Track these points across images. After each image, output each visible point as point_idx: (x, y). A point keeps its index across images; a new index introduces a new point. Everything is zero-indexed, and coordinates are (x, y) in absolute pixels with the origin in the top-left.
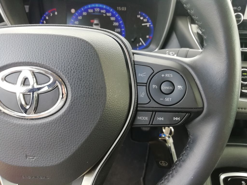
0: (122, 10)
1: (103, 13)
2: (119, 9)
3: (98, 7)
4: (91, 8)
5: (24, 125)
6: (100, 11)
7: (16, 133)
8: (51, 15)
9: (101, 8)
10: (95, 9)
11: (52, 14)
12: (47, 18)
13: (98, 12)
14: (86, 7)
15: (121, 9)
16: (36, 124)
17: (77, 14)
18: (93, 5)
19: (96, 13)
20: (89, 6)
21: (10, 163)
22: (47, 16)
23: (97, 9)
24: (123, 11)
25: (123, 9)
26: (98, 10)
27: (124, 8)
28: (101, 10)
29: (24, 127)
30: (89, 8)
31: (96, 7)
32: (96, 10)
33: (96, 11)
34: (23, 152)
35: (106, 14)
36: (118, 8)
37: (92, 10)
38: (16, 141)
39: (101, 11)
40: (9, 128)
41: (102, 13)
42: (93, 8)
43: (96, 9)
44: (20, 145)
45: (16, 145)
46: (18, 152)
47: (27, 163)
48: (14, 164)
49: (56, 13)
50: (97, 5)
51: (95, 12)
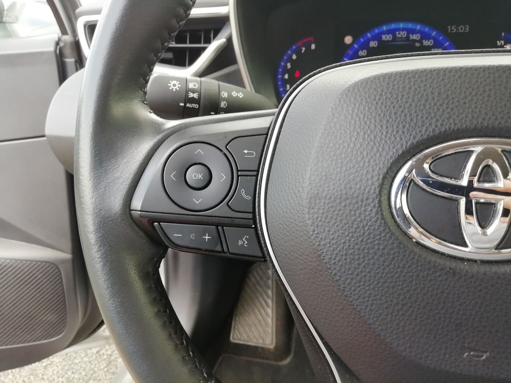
0: (459, 32)
1: (415, 41)
2: (452, 30)
3: (403, 30)
4: (388, 32)
5: (472, 275)
6: (408, 37)
7: (447, 291)
8: (303, 51)
9: (411, 31)
10: (397, 33)
11: (304, 49)
12: (294, 57)
13: (404, 39)
14: (376, 31)
15: (457, 30)
16: (503, 274)
17: (356, 46)
18: (393, 26)
19: (400, 41)
20: (385, 28)
21: (420, 361)
22: (293, 53)
23: (401, 32)
24: (461, 33)
25: (461, 30)
26: (403, 34)
27: (465, 27)
28: (411, 35)
29: (469, 280)
30: (383, 33)
31: (399, 30)
32: (400, 36)
33: (398, 38)
34: (457, 339)
35: (422, 43)
36: (449, 27)
37: (391, 36)
38: (443, 311)
39: (410, 37)
40: (430, 280)
41: (413, 39)
42: (392, 32)
43: (399, 34)
44: (452, 321)
45: (443, 319)
46: (443, 338)
47: (465, 365)
48: (431, 364)
49: (313, 47)
50: (401, 25)
51: (397, 40)
